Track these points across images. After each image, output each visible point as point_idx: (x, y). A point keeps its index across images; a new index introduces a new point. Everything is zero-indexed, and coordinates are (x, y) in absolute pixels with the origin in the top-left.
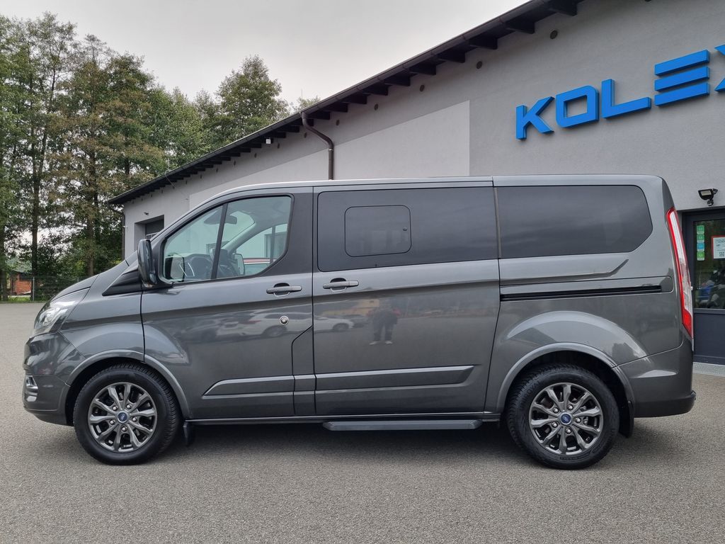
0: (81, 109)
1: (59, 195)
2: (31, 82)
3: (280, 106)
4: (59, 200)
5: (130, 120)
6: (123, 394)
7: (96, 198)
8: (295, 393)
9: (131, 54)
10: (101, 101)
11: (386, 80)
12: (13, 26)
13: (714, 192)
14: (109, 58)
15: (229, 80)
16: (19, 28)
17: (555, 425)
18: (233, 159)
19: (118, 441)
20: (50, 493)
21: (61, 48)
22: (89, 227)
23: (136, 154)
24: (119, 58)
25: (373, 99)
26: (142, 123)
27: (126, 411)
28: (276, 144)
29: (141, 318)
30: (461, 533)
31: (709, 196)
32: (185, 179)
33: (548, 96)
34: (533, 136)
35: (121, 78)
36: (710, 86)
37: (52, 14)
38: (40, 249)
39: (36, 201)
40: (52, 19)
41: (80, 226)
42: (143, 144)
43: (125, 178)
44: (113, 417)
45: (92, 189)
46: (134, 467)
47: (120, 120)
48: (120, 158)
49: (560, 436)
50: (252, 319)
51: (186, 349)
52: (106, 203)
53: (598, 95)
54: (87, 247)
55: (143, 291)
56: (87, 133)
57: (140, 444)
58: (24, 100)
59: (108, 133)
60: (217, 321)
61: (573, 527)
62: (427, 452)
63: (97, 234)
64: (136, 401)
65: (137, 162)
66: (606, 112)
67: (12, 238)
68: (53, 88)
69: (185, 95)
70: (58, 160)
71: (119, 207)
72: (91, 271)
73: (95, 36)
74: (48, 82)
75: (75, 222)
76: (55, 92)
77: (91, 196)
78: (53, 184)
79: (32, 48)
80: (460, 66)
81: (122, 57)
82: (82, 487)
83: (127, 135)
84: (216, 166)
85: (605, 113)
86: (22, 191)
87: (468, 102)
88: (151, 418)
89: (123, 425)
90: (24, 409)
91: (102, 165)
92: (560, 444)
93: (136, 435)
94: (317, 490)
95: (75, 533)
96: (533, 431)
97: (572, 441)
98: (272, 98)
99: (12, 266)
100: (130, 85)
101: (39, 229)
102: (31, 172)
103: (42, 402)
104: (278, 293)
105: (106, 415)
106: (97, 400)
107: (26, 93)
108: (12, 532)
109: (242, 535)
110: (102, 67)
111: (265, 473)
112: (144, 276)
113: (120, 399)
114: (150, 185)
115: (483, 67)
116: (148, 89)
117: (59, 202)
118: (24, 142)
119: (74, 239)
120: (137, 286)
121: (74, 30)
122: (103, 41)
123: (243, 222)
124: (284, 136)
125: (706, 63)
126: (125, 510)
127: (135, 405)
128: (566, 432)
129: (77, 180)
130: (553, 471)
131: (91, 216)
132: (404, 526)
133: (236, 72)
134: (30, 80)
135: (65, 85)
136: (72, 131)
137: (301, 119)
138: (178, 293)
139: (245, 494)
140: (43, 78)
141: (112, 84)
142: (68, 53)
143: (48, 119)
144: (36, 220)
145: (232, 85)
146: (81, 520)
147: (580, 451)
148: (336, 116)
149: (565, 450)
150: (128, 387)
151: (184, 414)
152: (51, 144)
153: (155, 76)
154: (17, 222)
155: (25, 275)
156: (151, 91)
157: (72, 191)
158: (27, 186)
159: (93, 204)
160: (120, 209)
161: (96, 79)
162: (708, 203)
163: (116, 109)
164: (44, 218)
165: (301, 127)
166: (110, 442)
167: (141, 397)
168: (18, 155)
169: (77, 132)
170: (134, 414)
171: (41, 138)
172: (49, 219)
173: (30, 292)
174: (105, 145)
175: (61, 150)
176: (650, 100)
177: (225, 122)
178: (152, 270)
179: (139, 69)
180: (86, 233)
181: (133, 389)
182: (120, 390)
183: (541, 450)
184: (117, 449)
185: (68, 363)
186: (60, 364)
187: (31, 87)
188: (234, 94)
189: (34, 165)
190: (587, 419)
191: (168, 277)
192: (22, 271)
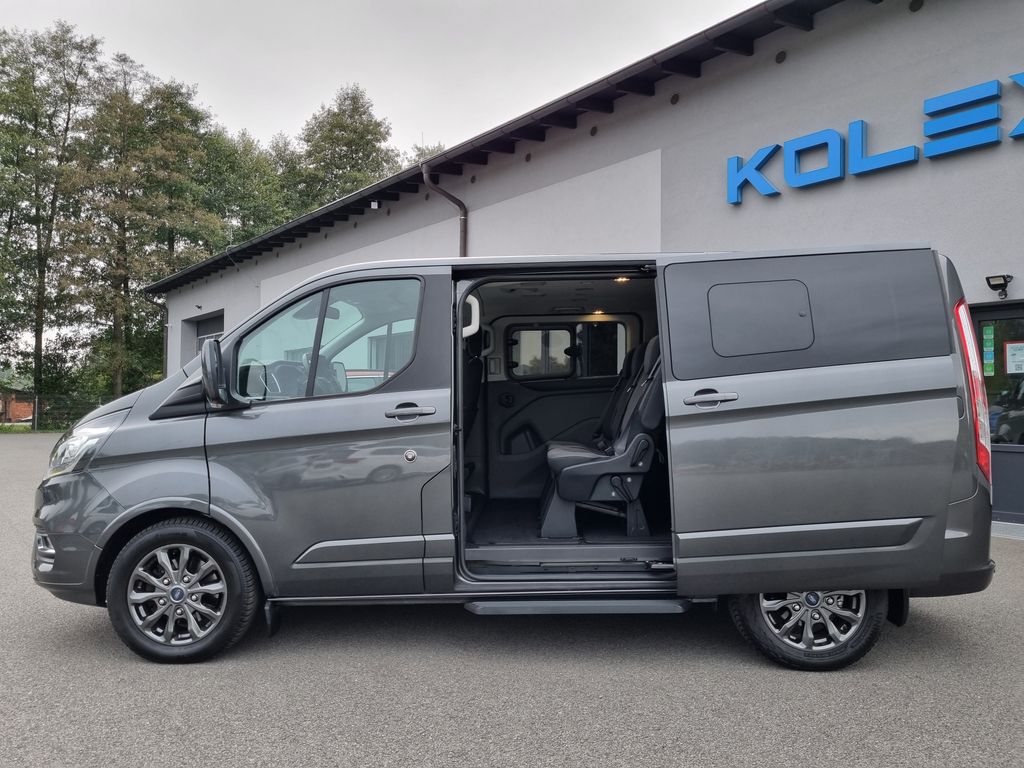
0: (107, 158)
1: (74, 281)
2: (36, 120)
3: (389, 157)
4: (73, 287)
5: (176, 174)
6: (178, 561)
7: (126, 286)
8: (426, 561)
9: (178, 81)
10: (135, 149)
11: (542, 120)
12: (11, 40)
13: (1008, 279)
14: (148, 87)
15: (316, 118)
16: (21, 44)
17: (797, 607)
18: (323, 229)
19: (171, 628)
20: (74, 703)
21: (80, 73)
22: (117, 325)
23: (183, 222)
24: (161, 86)
25: (524, 146)
26: (192, 179)
27: (182, 586)
28: (384, 209)
29: (205, 452)
31: (1001, 285)
32: (255, 258)
33: (772, 144)
34: (752, 200)
35: (164, 116)
36: (1002, 130)
37: (68, 24)
38: (47, 357)
39: (41, 289)
40: (67, 31)
41: (102, 324)
42: (194, 209)
43: (169, 257)
44: (165, 593)
45: (121, 272)
46: (193, 666)
47: (162, 174)
48: (161, 229)
49: (803, 623)
50: (353, 456)
51: (271, 497)
52: (141, 292)
53: (843, 143)
54: (113, 355)
55: (207, 412)
56: (114, 193)
57: (202, 634)
58: (25, 147)
59: (145, 194)
60: (303, 459)
61: (829, 753)
62: (612, 646)
63: (128, 336)
64: (197, 572)
65: (184, 234)
67: (6, 341)
68: (67, 129)
69: (255, 141)
70: (73, 230)
71: (159, 298)
72: (119, 388)
73: (128, 55)
74: (60, 121)
75: (95, 318)
76: (70, 134)
77: (120, 282)
78: (65, 264)
79: (38, 72)
80: (648, 101)
81: (166, 86)
82: (120, 695)
83: (171, 196)
84: (299, 240)
85: (854, 168)
86: (21, 275)
87: (659, 151)
88: (217, 596)
89: (178, 606)
90: (34, 582)
91: (136, 238)
92: (804, 635)
93: (196, 620)
94: (459, 700)
95: (114, 761)
96: (765, 616)
97: (820, 631)
98: (378, 145)
99: (5, 380)
100: (175, 125)
101: (45, 328)
102: (35, 248)
103: (61, 573)
104: (402, 417)
105: (153, 591)
106: (141, 569)
107: (28, 136)
110: (137, 99)
111: (384, 675)
112: (210, 391)
113: (174, 569)
114: (204, 267)
115: (680, 101)
116: (202, 131)
117: (73, 289)
118: (24, 204)
119: (95, 343)
120: (200, 406)
121: (99, 47)
122: (138, 63)
123: (348, 316)
124: (396, 198)
125: (995, 98)
126: (184, 729)
127: (196, 577)
128: (813, 618)
129: (99, 259)
130: (794, 673)
131: (120, 311)
132: (587, 751)
133: (327, 108)
134: (34, 118)
135: (83, 124)
136: (93, 189)
137: (422, 174)
138: (257, 416)
139: (356, 706)
140: (54, 114)
141: (151, 123)
142: (89, 80)
143: (59, 175)
144: (40, 316)
145: (321, 126)
146: (121, 743)
147: (832, 645)
148: (470, 169)
149: (811, 644)
150: (186, 551)
151: (266, 590)
152: (63, 208)
153: (213, 114)
154: (13, 318)
155: (25, 393)
156: (206, 133)
157: (92, 274)
158: (29, 267)
159: (123, 293)
160: (160, 301)
161: (128, 116)
162: (1000, 294)
163: (156, 160)
164: (52, 313)
165: (420, 185)
166: (160, 630)
167: (204, 566)
168: (16, 223)
169: (100, 191)
170: (193, 590)
171: (49, 198)
172: (59, 314)
173: (31, 418)
174: (140, 209)
175: (76, 214)
176: (917, 150)
177: (311, 180)
178: (221, 383)
179: (190, 102)
180: (112, 335)
181: (193, 554)
182: (174, 555)
183: (777, 642)
184: (168, 640)
185: (96, 517)
186: (88, 517)
187: (36, 126)
188: (324, 138)
189: (39, 237)
190: (842, 599)
191: (244, 393)
192: (19, 388)
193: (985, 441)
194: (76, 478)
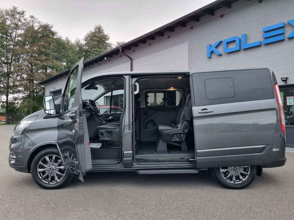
0: (27, 45)
1: (17, 81)
3: (109, 45)
5: (47, 50)
7: (33, 82)
8: (124, 159)
9: (48, 23)
10: (36, 43)
11: (154, 34)
13: (287, 78)
14: (39, 25)
15: (88, 34)
16: (2, 12)
17: (231, 171)
18: (91, 66)
19: (50, 179)
20: (22, 201)
21: (19, 21)
22: (30, 93)
23: (50, 63)
24: (43, 25)
25: (149, 41)
26: (52, 51)
27: (53, 167)
28: (108, 59)
30: (196, 215)
31: (285, 80)
33: (220, 40)
34: (214, 56)
35: (44, 33)
36: (285, 36)
37: (16, 7)
38: (10, 103)
39: (8, 83)
40: (16, 9)
41: (26, 93)
42: (53, 60)
43: (45, 74)
44: (48, 169)
45: (32, 78)
46: (56, 190)
47: (44, 50)
48: (43, 66)
49: (233, 176)
52: (37, 84)
53: (240, 40)
54: (29, 102)
56: (29, 55)
57: (59, 181)
58: (3, 42)
59: (38, 56)
63: (34, 97)
64: (57, 162)
65: (50, 67)
66: (243, 47)
68: (15, 37)
69: (70, 40)
70: (17, 66)
71: (42, 86)
72: (31, 112)
73: (33, 16)
74: (14, 35)
75: (24, 91)
76: (16, 38)
77: (31, 81)
78: (15, 76)
79: (7, 20)
80: (184, 28)
82: (35, 198)
83: (46, 56)
86: (2, 79)
87: (188, 42)
88: (63, 170)
89: (52, 173)
90: (9, 166)
91: (36, 68)
92: (233, 179)
93: (57, 176)
94: (134, 199)
95: (35, 217)
96: (222, 174)
97: (237, 178)
98: (106, 42)
100: (47, 36)
101: (9, 94)
102: (6, 71)
103: (18, 163)
105: (45, 168)
106: (41, 162)
107: (4, 39)
108: (7, 217)
109: (105, 217)
110: (36, 28)
111: (112, 192)
113: (51, 162)
114: (56, 76)
115: (193, 28)
116: (55, 38)
117: (17, 83)
118: (3, 59)
119: (24, 98)
121: (25, 13)
122: (36, 18)
123: (100, 89)
124: (112, 56)
125: (283, 27)
126: (55, 208)
127: (57, 164)
128: (235, 174)
129: (25, 75)
130: (230, 190)
131: (31, 89)
132: (172, 212)
133: (91, 31)
134: (6, 33)
135: (20, 35)
136: (23, 54)
137: (119, 49)
140: (12, 33)
141: (40, 35)
142: (22, 23)
143: (13, 50)
144: (8, 91)
145: (89, 36)
146: (37, 212)
147: (241, 182)
148: (133, 48)
149: (235, 182)
150: (54, 157)
152: (14, 60)
155: (3, 113)
156: (56, 38)
157: (23, 79)
158: (5, 77)
159: (32, 84)
160: (43, 87)
161: (34, 33)
162: (285, 83)
163: (42, 46)
164: (11, 90)
165: (119, 52)
166: (47, 180)
167: (59, 161)
168: (1, 64)
169: (25, 55)
170: (56, 168)
171: (10, 57)
172: (13, 90)
173: (5, 120)
174: (37, 60)
175: (18, 61)
176: (261, 42)
177: (87, 51)
179: (51, 29)
180: (29, 96)
181: (56, 157)
182: (51, 158)
183: (225, 181)
184: (49, 183)
185: (27, 147)
187: (6, 36)
188: (90, 40)
189: (7, 68)
190: (243, 169)
193: (284, 123)
194: (22, 136)
